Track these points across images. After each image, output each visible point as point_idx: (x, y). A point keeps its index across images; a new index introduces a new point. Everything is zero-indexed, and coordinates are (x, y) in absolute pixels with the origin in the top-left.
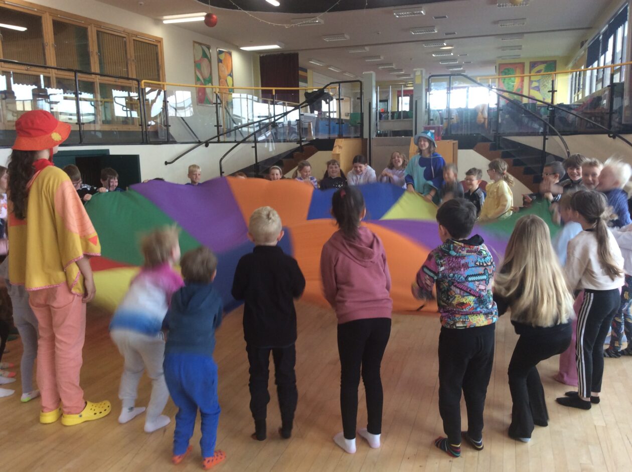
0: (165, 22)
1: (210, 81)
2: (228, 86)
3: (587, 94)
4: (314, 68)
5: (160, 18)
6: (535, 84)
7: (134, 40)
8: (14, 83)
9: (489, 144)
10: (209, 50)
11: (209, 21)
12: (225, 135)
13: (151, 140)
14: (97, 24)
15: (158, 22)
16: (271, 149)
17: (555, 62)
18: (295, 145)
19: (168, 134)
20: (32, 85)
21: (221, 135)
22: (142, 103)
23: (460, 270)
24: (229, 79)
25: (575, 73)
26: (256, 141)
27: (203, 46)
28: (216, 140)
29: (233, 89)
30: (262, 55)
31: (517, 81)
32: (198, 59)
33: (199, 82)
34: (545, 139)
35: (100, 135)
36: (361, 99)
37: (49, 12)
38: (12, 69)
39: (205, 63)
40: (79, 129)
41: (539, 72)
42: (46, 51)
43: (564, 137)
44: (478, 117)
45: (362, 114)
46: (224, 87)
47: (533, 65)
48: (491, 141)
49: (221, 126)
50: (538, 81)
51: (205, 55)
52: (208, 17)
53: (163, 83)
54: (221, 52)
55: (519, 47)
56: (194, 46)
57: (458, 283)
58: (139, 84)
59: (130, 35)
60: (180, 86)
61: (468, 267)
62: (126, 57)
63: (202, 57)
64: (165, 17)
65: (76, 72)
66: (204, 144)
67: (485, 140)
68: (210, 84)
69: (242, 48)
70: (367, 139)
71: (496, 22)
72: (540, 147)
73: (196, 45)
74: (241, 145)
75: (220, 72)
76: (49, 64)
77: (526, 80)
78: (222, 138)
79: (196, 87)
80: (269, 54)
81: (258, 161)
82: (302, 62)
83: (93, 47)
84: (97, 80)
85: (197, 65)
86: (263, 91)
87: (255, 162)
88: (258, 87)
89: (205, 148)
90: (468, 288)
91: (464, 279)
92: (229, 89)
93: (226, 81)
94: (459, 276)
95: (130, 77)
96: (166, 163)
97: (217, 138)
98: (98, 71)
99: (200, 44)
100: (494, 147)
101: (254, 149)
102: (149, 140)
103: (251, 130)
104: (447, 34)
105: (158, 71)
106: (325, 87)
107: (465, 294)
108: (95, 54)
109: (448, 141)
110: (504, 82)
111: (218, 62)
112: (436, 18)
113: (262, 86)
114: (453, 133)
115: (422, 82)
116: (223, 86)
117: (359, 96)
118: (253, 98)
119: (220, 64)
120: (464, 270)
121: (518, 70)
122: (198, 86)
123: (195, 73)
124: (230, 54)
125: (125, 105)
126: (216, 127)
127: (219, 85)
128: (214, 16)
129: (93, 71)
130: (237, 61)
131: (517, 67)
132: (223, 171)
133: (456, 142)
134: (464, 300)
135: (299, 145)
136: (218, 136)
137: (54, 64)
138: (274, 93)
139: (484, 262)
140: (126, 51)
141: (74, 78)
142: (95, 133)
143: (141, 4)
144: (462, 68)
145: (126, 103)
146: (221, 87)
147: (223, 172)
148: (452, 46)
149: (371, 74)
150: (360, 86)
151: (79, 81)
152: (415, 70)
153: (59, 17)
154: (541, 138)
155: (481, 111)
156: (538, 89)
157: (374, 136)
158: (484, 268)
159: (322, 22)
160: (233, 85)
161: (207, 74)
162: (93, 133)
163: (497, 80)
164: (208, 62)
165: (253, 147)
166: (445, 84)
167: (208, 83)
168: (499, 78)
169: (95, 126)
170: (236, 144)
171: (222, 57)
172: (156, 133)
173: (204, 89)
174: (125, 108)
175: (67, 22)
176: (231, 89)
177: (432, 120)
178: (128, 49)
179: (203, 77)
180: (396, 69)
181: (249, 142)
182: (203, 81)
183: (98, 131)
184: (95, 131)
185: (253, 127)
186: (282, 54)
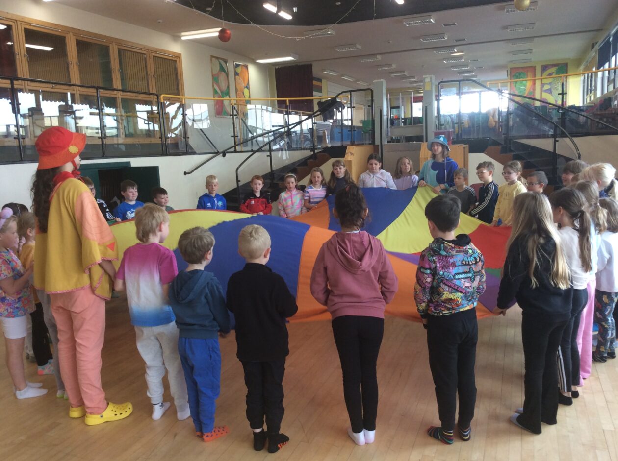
0: (183, 38)
1: (228, 93)
2: (245, 98)
3: (599, 95)
4: (328, 78)
5: (178, 34)
6: (546, 87)
7: (153, 56)
8: (43, 100)
9: (499, 147)
10: (226, 64)
11: (223, 36)
12: (242, 145)
13: (171, 152)
14: (118, 42)
15: (176, 38)
16: (284, 157)
17: (566, 65)
18: (309, 153)
19: (187, 145)
20: (60, 102)
21: (237, 145)
22: (161, 116)
23: (449, 269)
24: (246, 91)
25: (586, 75)
26: (271, 150)
27: (221, 61)
28: (233, 150)
29: (250, 100)
30: (277, 67)
31: (529, 84)
32: (215, 73)
33: (217, 94)
34: (555, 141)
35: (123, 148)
36: (372, 106)
37: (72, 33)
38: (41, 87)
39: (222, 76)
40: (101, 143)
41: (551, 74)
42: (70, 70)
43: (575, 139)
44: (490, 121)
45: (373, 121)
47: (544, 68)
48: (501, 144)
49: (237, 136)
50: (550, 84)
51: (222, 69)
52: (222, 32)
53: (183, 97)
54: (237, 66)
55: (530, 51)
56: (211, 60)
57: (447, 280)
58: (158, 98)
59: (150, 52)
60: (198, 99)
61: (456, 266)
62: (147, 73)
63: (219, 71)
64: (183, 34)
65: (97, 88)
66: (221, 155)
67: (495, 143)
68: (228, 96)
69: (257, 61)
70: (378, 145)
71: (505, 28)
72: (551, 149)
73: (213, 59)
74: (257, 154)
75: (237, 84)
76: (73, 82)
77: (538, 83)
78: (238, 148)
79: (214, 100)
80: (283, 66)
81: (273, 169)
82: (316, 72)
83: (115, 64)
84: (119, 95)
85: (215, 79)
86: (278, 101)
87: (270, 171)
88: (274, 98)
89: (223, 158)
90: (455, 285)
91: (452, 277)
92: (246, 100)
93: (243, 93)
94: (448, 274)
95: (151, 92)
96: (185, 173)
97: (234, 148)
98: (120, 87)
99: (217, 58)
100: (505, 150)
101: (269, 157)
102: (169, 152)
103: (266, 140)
104: (456, 41)
105: (178, 86)
106: (337, 96)
107: (453, 291)
108: (117, 70)
109: (458, 145)
110: (515, 86)
111: (235, 75)
112: (445, 25)
113: (278, 97)
114: (464, 137)
115: (432, 88)
116: (240, 98)
117: (370, 104)
118: (267, 108)
119: (237, 77)
120: (453, 268)
121: (529, 74)
123: (213, 86)
124: (247, 67)
125: (146, 118)
126: (233, 138)
127: (237, 97)
128: (228, 32)
129: (115, 87)
130: (253, 74)
131: (528, 71)
132: (239, 179)
133: (467, 146)
134: (451, 297)
135: (312, 153)
137: (77, 82)
138: (288, 104)
139: (470, 261)
140: (146, 67)
141: (96, 94)
142: (118, 146)
143: (159, 22)
144: (474, 74)
145: (148, 117)
146: (238, 99)
147: (240, 181)
148: (462, 52)
149: (382, 82)
150: (370, 93)
151: (100, 96)
152: (424, 76)
153: (82, 37)
154: (551, 140)
155: (492, 115)
156: (550, 91)
157: (385, 142)
158: (469, 267)
159: (334, 33)
160: (249, 97)
161: (224, 87)
162: (116, 146)
163: (509, 84)
164: (226, 76)
166: (455, 90)
167: (226, 96)
168: (510, 82)
169: (118, 140)
170: (251, 153)
171: (239, 70)
172: (176, 145)
173: (222, 102)
174: (146, 122)
175: (91, 41)
176: (248, 100)
177: (443, 125)
178: (148, 66)
179: (220, 90)
180: (408, 76)
181: (264, 151)
182: (220, 94)
183: (121, 144)
184: (118, 144)
185: (269, 137)
186: (296, 65)
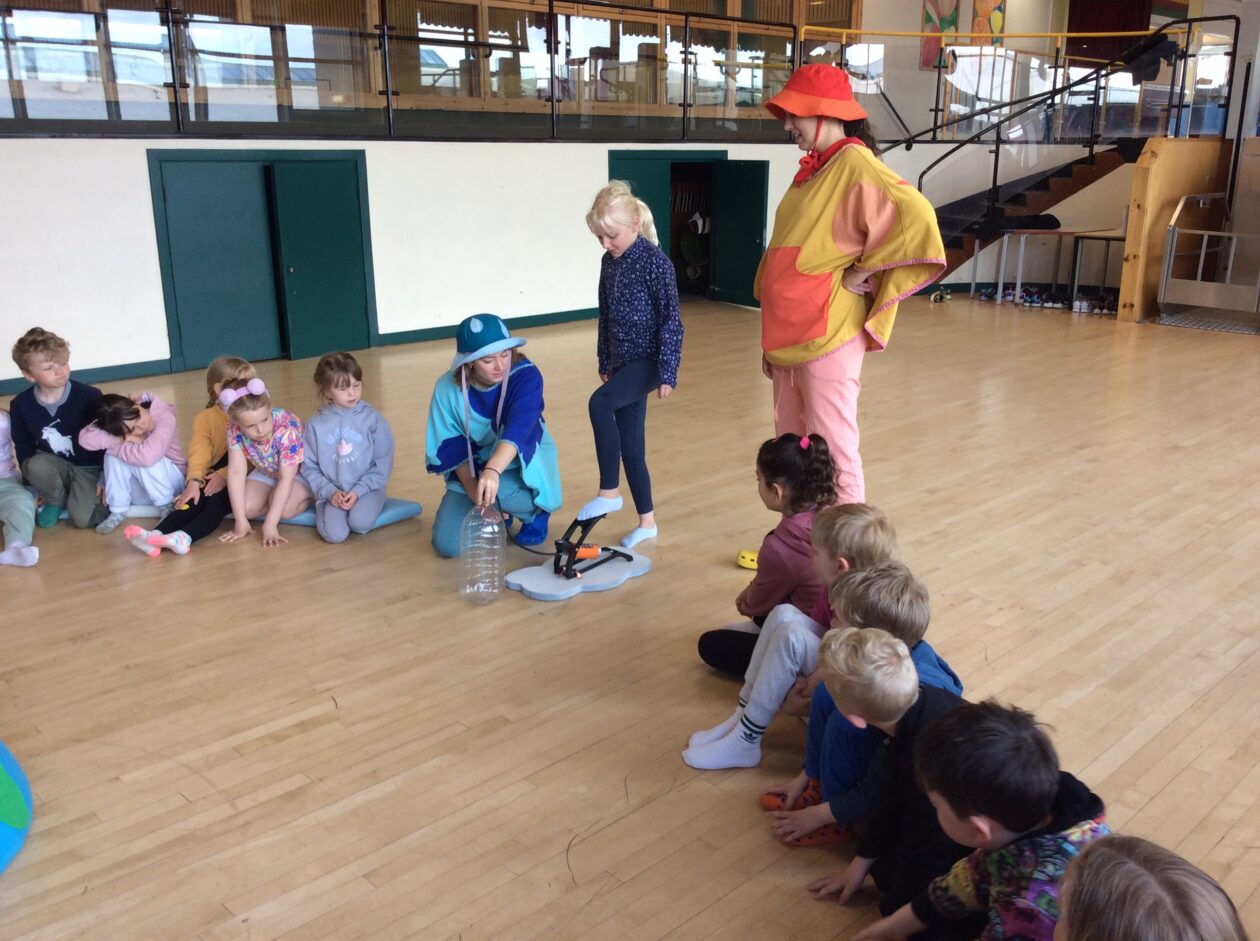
1: (954, 22)
2: (992, 32)
8: (624, 34)
12: (956, 125)
20: (644, 36)
21: (941, 127)
24: (996, 16)
26: (999, 141)
28: (928, 137)
29: (1002, 38)
33: (931, 24)
38: (616, 14)
40: (682, 115)
46: (983, 34)
49: (941, 111)
58: (795, 34)
60: (873, 34)
66: (904, 145)
68: (953, 28)
70: (1232, 140)
74: (967, 148)
75: (978, 3)
78: (940, 135)
79: (922, 37)
81: (998, 184)
84: (735, 28)
87: (991, 186)
88: (1046, 32)
89: (904, 151)
92: (993, 38)
93: (989, 20)
97: (932, 133)
98: (738, 14)
101: (993, 155)
103: (995, 120)
105: (850, 6)
116: (981, 31)
117: (1230, 50)
122: (928, 33)
123: (924, 7)
126: (933, 113)
127: (972, 32)
136: (934, 130)
142: (724, 123)
146: (975, 35)
160: (1002, 31)
161: (948, 8)
162: (719, 123)
165: (991, 152)
167: (950, 26)
169: (724, 110)
170: (957, 145)
173: (939, 40)
179: (939, 15)
181: (983, 143)
182: (938, 23)
183: (730, 120)
184: (723, 120)
185: (999, 115)
